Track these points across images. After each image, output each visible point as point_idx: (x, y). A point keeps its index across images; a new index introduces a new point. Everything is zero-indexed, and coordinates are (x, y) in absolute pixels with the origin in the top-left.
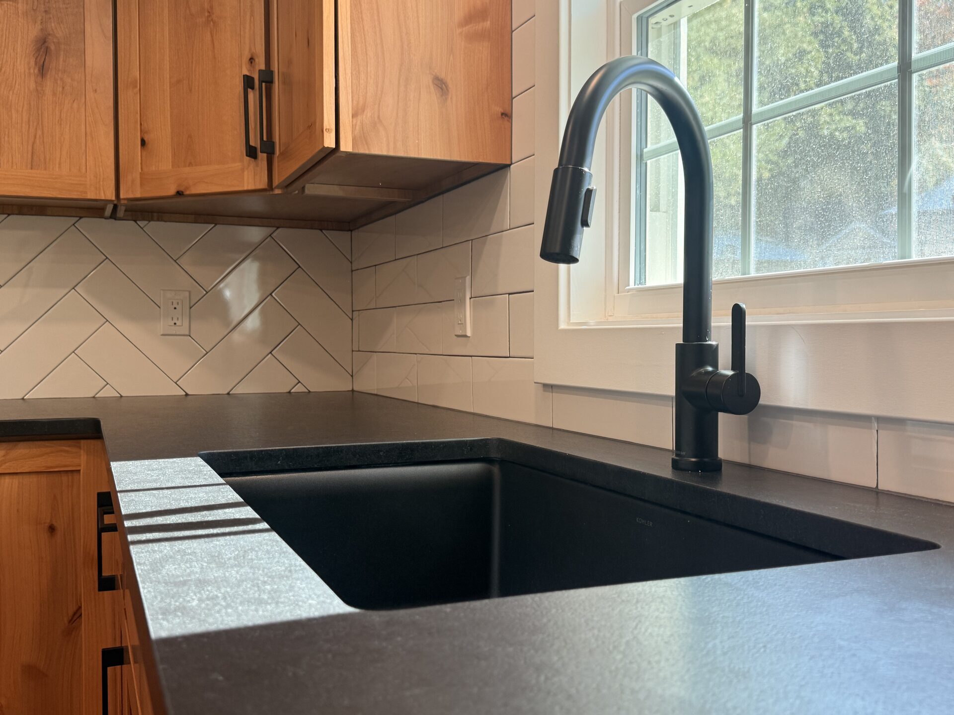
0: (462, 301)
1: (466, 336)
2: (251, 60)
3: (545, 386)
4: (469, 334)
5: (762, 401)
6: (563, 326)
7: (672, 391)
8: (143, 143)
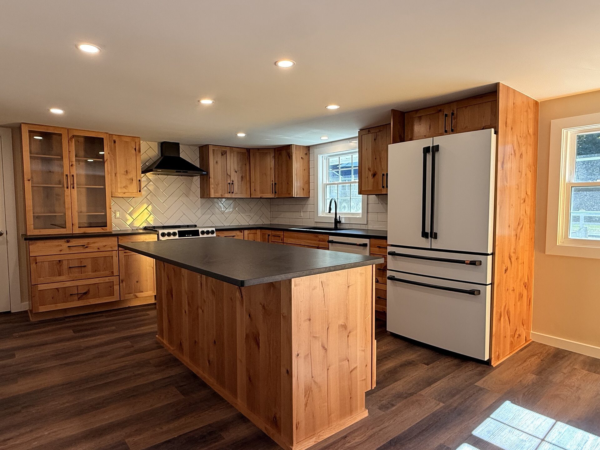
0: (301, 212)
1: (301, 216)
2: (272, 181)
3: (315, 222)
4: (302, 216)
5: (341, 222)
6: (319, 216)
7: (334, 222)
8: (255, 190)
